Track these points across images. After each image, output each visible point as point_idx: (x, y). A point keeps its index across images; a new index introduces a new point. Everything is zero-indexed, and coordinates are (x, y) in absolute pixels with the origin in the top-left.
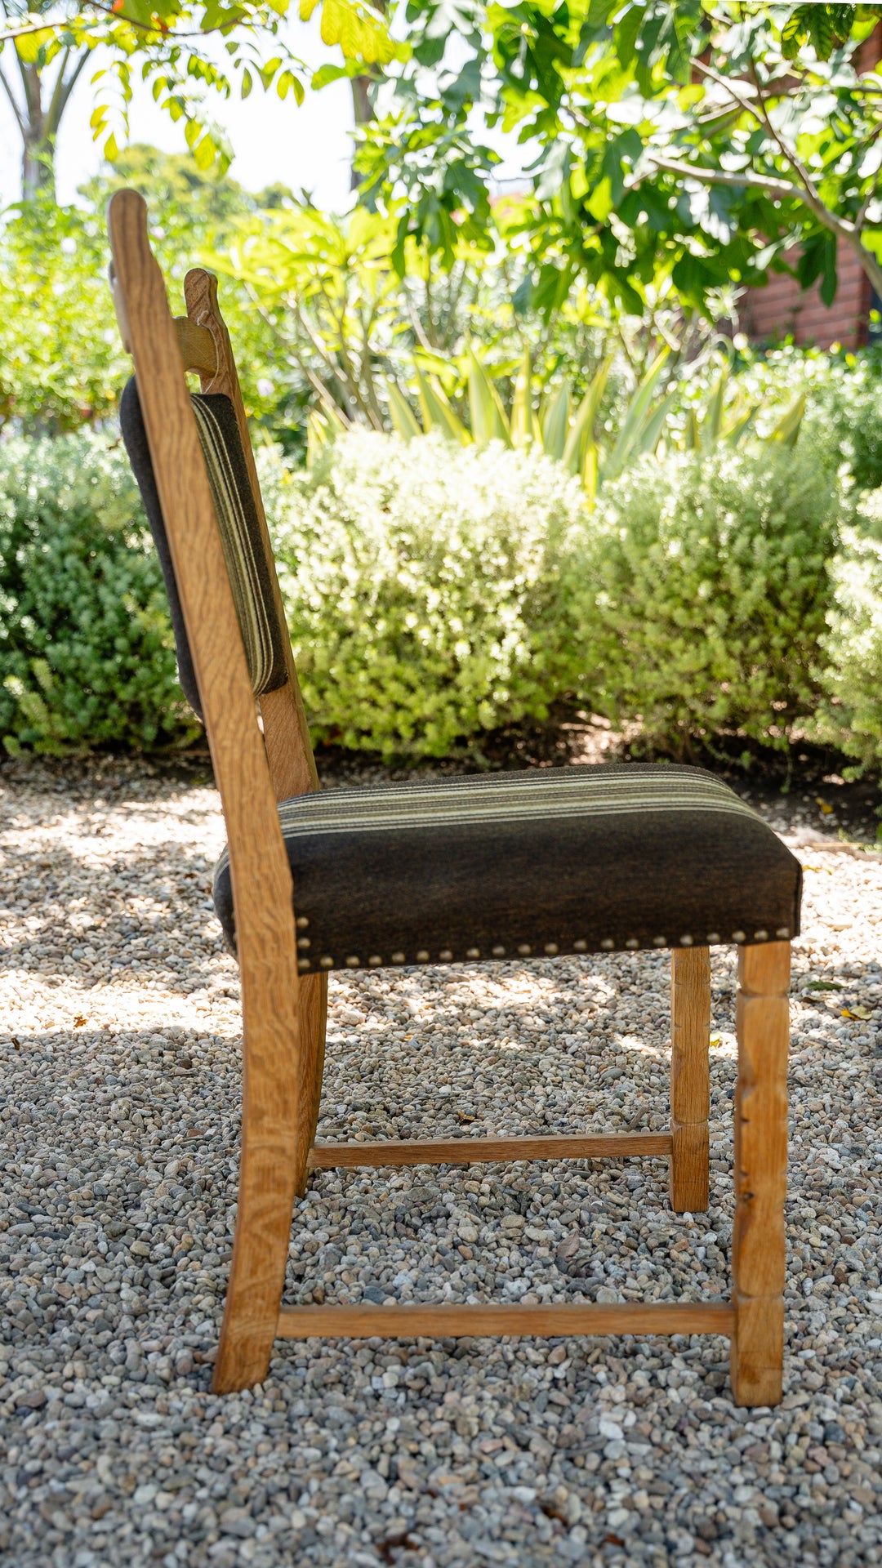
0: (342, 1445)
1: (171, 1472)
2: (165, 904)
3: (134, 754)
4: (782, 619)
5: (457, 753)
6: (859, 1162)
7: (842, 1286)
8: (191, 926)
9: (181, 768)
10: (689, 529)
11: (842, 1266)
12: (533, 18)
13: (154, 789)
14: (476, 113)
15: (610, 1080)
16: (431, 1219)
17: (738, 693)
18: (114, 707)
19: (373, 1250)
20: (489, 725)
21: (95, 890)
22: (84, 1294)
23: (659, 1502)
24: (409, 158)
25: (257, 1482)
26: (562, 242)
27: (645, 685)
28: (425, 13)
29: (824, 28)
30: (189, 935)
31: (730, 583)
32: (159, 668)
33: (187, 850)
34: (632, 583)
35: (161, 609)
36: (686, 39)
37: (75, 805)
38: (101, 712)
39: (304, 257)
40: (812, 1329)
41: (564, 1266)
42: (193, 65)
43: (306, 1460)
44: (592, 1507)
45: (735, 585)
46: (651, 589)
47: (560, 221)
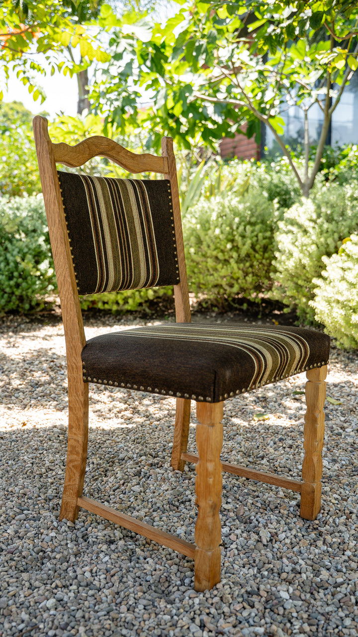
0: (178, 612)
1: (111, 632)
2: (46, 373)
3: (20, 314)
4: (257, 255)
5: (139, 309)
6: (337, 465)
7: (350, 520)
8: (57, 382)
9: (38, 319)
10: (222, 224)
11: (347, 511)
12: (153, 46)
13: (30, 327)
14: (130, 80)
15: (233, 437)
16: (182, 502)
17: (242, 283)
18: (14, 298)
19: (164, 518)
20: (151, 298)
21: (18, 369)
22: (53, 547)
23: (314, 628)
24: (108, 96)
25: (148, 633)
26: (161, 125)
27: (208, 281)
28: (115, 44)
29: (273, 44)
30: (57, 385)
31: (237, 243)
32: (30, 282)
33: (49, 351)
34: (202, 244)
35: (30, 261)
36: (211, 52)
37: (2, 335)
38: (9, 300)
39: (69, 133)
40: (346, 541)
41: (241, 519)
42: (32, 65)
43: (165, 621)
44: (287, 633)
45: (240, 245)
46: (209, 246)
47: (160, 117)
